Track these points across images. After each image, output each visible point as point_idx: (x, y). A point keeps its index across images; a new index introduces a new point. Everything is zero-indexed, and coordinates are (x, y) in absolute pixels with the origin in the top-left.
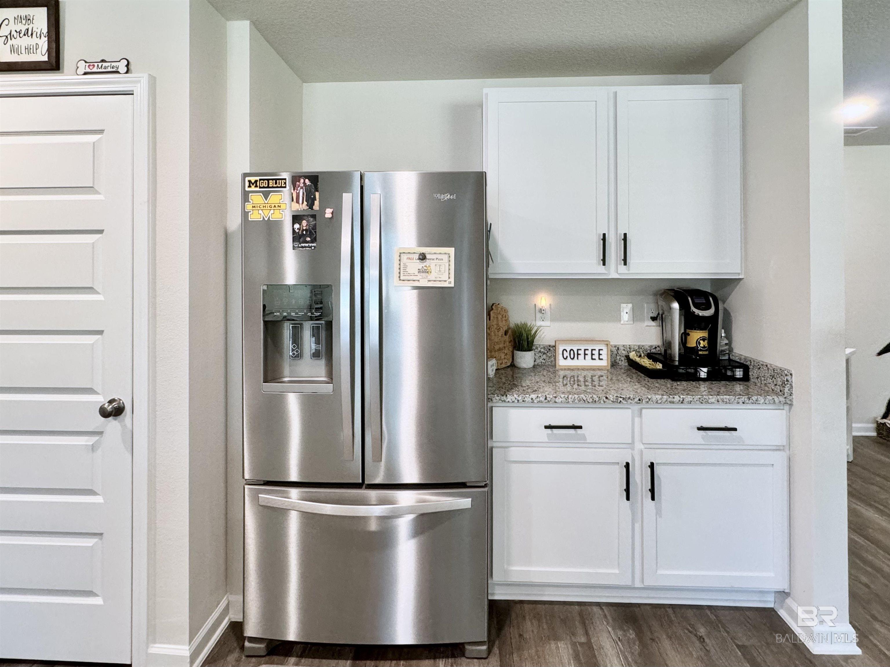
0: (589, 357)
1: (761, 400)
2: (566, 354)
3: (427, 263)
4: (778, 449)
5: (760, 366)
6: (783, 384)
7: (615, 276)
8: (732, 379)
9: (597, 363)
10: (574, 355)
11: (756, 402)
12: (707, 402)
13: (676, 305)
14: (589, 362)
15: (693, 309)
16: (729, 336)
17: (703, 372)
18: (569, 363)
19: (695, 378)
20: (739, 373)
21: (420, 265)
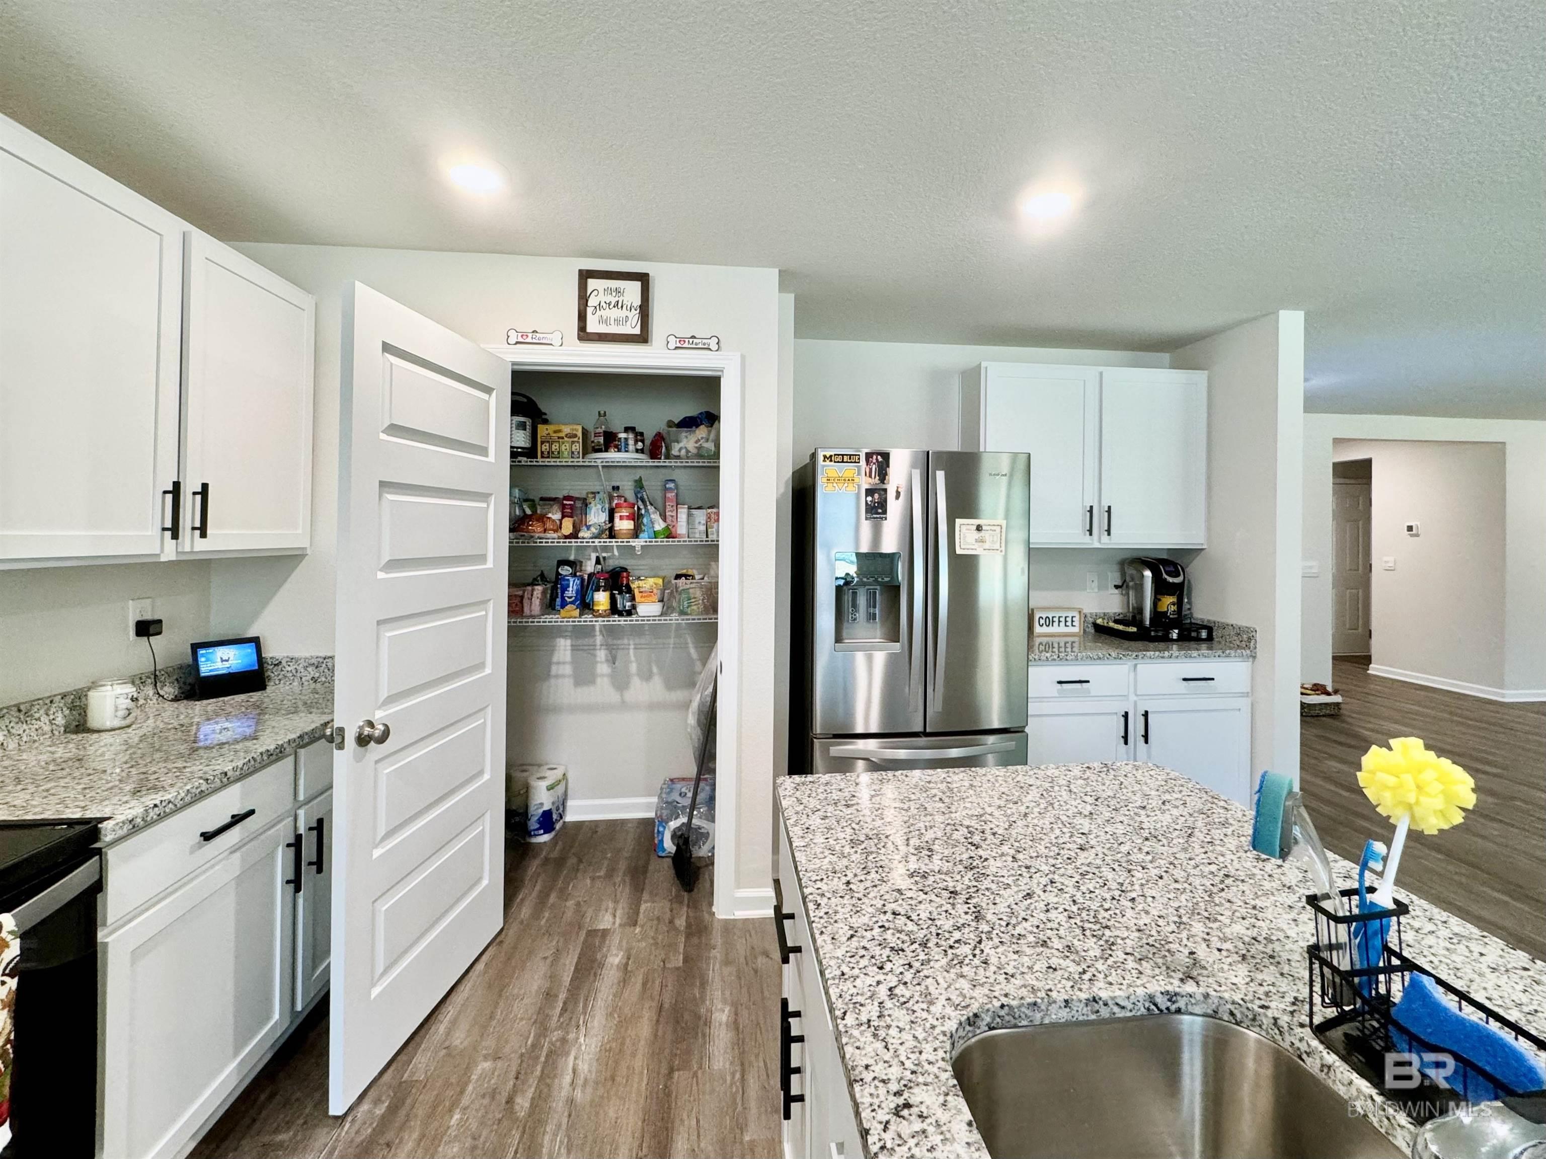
0: (1062, 624)
1: (1233, 653)
2: (1042, 621)
3: (982, 533)
4: (1245, 695)
5: (1224, 626)
6: (1249, 639)
7: (1097, 545)
8: (1198, 639)
9: (1071, 630)
10: (1049, 622)
11: (1228, 656)
12: (1191, 657)
13: (1148, 574)
14: (1062, 629)
15: (1165, 576)
16: (1189, 603)
17: (1175, 634)
18: (1045, 630)
19: (1166, 639)
20: (1204, 634)
21: (977, 535)
